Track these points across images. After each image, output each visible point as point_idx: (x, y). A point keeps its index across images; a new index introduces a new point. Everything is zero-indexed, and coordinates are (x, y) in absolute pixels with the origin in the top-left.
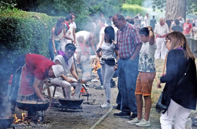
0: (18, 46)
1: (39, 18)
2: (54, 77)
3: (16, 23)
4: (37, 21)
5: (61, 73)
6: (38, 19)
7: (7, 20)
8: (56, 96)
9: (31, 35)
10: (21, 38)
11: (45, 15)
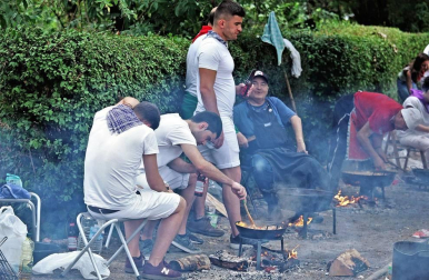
0: (346, 82)
1: (385, 36)
2: (405, 127)
3: (342, 45)
4: (379, 40)
5: (418, 121)
6: (381, 37)
7: (327, 41)
8: (409, 166)
9: (369, 64)
10: (350, 69)
11: (397, 30)
